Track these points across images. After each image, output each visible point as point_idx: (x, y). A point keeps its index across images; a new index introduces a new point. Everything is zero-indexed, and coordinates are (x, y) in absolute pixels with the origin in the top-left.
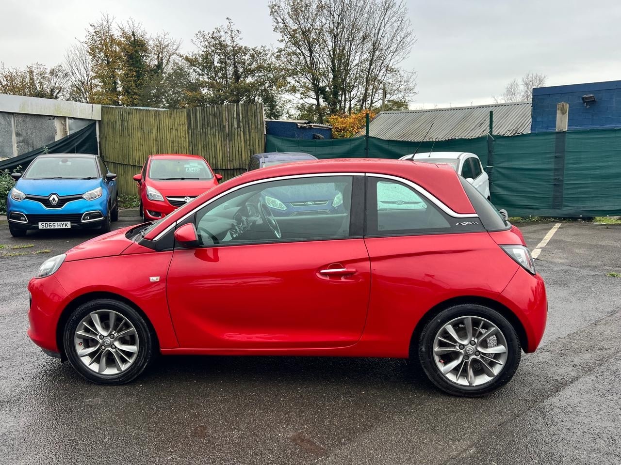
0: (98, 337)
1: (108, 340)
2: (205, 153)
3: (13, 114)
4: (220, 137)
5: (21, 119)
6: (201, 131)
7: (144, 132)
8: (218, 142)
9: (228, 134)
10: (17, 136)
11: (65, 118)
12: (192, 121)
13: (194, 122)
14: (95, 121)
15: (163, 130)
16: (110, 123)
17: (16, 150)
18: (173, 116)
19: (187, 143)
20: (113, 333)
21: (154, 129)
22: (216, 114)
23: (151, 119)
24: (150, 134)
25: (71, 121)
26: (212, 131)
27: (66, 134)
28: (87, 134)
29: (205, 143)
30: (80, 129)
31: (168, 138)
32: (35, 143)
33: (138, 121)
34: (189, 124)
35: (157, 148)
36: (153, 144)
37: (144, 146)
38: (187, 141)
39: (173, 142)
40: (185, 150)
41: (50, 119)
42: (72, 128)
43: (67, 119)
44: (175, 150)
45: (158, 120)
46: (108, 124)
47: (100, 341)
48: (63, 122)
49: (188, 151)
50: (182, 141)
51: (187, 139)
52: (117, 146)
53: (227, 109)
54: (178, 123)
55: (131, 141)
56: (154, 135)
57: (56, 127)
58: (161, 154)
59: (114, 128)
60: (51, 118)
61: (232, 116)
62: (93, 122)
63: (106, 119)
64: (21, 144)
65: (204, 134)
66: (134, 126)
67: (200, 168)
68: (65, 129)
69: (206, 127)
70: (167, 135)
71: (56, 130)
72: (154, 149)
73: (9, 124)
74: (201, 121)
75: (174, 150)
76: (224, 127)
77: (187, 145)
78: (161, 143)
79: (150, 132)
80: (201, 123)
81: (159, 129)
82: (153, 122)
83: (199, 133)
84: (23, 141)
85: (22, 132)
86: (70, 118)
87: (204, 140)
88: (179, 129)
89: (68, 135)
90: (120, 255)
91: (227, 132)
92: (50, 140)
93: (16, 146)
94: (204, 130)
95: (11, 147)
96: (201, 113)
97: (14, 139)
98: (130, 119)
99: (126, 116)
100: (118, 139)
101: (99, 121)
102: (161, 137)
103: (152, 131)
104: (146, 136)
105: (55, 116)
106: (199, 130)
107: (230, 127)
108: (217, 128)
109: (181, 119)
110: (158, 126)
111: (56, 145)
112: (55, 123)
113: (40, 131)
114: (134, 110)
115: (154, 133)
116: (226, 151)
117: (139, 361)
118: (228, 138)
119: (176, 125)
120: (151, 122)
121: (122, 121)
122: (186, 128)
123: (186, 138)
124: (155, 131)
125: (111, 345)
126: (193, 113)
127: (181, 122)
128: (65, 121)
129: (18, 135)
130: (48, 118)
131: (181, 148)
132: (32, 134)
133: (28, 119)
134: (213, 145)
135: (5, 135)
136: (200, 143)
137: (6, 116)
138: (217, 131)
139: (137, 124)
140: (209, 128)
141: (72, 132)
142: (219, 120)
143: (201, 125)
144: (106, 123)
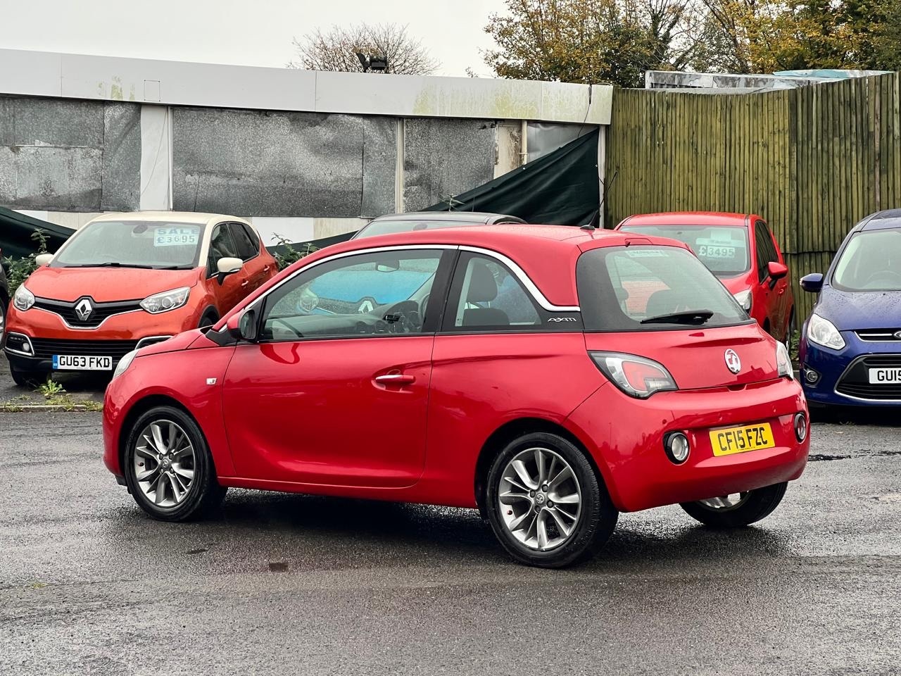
0: (158, 456)
1: (167, 460)
2: (826, 207)
3: (400, 118)
4: (860, 162)
5: (417, 129)
6: (819, 147)
7: (697, 153)
8: (854, 177)
9: (880, 155)
10: (406, 169)
11: (519, 123)
12: (800, 123)
13: (805, 124)
14: (597, 127)
15: (737, 146)
16: (629, 133)
17: (402, 202)
18: (760, 110)
19: (787, 180)
20: (173, 451)
21: (718, 146)
22: (853, 102)
23: (714, 119)
24: (709, 157)
25: (534, 130)
26: (843, 147)
27: (521, 161)
28: (573, 160)
29: (825, 180)
30: (557, 148)
31: (746, 167)
32: (445, 185)
33: (686, 126)
34: (794, 131)
35: (722, 194)
36: (715, 183)
37: (694, 190)
38: (787, 176)
39: (757, 179)
40: (782, 199)
41: (485, 127)
42: (537, 146)
43: (525, 126)
44: (760, 198)
45: (728, 123)
46: (624, 135)
47: (159, 462)
48: (515, 134)
49: (787, 200)
50: (777, 176)
51: (787, 170)
52: (640, 190)
53: (878, 87)
54: (771, 129)
55: (669, 178)
56: (717, 162)
57: (496, 145)
58: (729, 211)
59: (635, 145)
60: (487, 124)
61: (890, 106)
62: (592, 130)
63: (620, 123)
64: (414, 188)
65: (825, 154)
66: (678, 139)
67: (736, 248)
68: (518, 150)
69: (831, 136)
70: (744, 160)
71: (496, 153)
72: (715, 199)
73: (392, 143)
74: (820, 122)
75: (757, 199)
76: (871, 135)
77: (787, 187)
78: (732, 180)
79: (710, 153)
80: (820, 128)
81: (729, 145)
82: (718, 126)
83: (814, 152)
84: (419, 182)
85: (418, 159)
86: (531, 122)
87: (825, 172)
88: (771, 143)
89: (525, 162)
90: (186, 349)
91: (877, 149)
92: (482, 177)
93: (402, 193)
94: (825, 145)
95: (392, 195)
96: (820, 99)
97: (400, 175)
98: (669, 120)
99: (661, 112)
100: (642, 173)
101: (607, 127)
102: (733, 164)
103: (714, 151)
104: (701, 164)
105: (496, 120)
106: (814, 146)
107: (884, 135)
108: (854, 140)
109: (776, 115)
110: (728, 137)
111: (494, 190)
112: (496, 137)
113: (459, 156)
114: (678, 98)
115: (718, 155)
116: (871, 202)
117: (193, 492)
118: (878, 164)
119: (766, 134)
120: (714, 130)
121: (653, 124)
122: (787, 140)
123: (785, 167)
124: (720, 151)
125: (169, 468)
126: (803, 101)
127: (776, 126)
128: (520, 131)
129: (408, 166)
130: (479, 124)
131: (774, 194)
132: (440, 163)
133: (434, 129)
134: (843, 184)
135: (380, 168)
136: (814, 178)
137: (386, 124)
138: (854, 148)
139: (683, 135)
140: (837, 139)
141: (535, 156)
142: (859, 116)
143: (820, 132)
144: (619, 133)
